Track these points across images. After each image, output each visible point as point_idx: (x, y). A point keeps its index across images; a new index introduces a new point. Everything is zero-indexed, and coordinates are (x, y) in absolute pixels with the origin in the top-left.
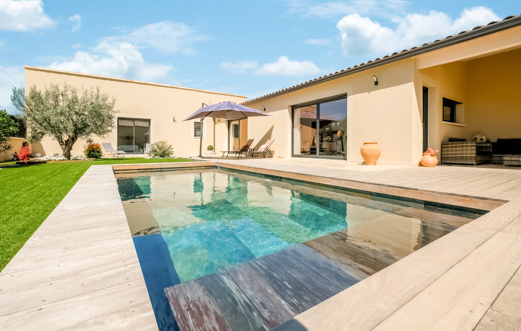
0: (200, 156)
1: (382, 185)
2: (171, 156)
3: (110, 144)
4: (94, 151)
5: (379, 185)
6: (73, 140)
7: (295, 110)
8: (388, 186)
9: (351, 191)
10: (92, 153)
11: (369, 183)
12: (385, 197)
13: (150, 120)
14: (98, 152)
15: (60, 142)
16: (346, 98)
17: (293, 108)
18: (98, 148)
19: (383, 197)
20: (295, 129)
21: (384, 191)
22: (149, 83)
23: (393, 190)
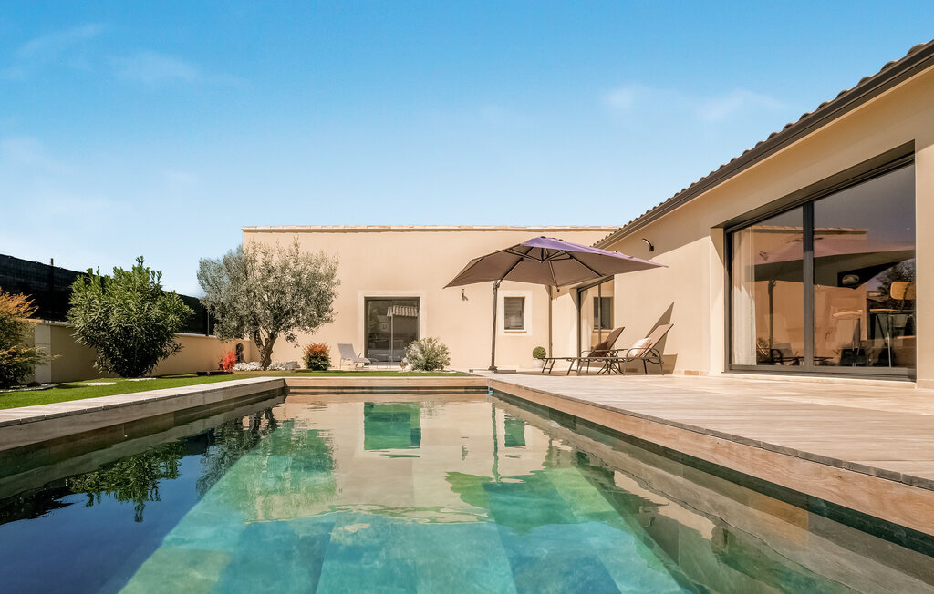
0: (493, 369)
1: (853, 467)
2: (446, 368)
3: (351, 345)
4: (316, 358)
5: (836, 463)
6: (272, 337)
7: (736, 235)
8: (882, 474)
9: (737, 482)
10: (313, 361)
11: (794, 454)
12: (870, 532)
13: (419, 298)
14: (324, 359)
15: (256, 341)
16: (912, 162)
17: (730, 231)
18: (322, 352)
19: (861, 527)
20: (736, 290)
21: (860, 498)
22: (415, 228)
23: (910, 498)
